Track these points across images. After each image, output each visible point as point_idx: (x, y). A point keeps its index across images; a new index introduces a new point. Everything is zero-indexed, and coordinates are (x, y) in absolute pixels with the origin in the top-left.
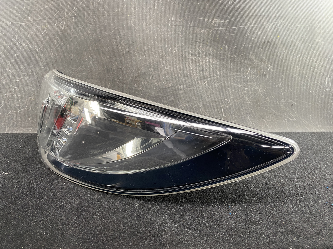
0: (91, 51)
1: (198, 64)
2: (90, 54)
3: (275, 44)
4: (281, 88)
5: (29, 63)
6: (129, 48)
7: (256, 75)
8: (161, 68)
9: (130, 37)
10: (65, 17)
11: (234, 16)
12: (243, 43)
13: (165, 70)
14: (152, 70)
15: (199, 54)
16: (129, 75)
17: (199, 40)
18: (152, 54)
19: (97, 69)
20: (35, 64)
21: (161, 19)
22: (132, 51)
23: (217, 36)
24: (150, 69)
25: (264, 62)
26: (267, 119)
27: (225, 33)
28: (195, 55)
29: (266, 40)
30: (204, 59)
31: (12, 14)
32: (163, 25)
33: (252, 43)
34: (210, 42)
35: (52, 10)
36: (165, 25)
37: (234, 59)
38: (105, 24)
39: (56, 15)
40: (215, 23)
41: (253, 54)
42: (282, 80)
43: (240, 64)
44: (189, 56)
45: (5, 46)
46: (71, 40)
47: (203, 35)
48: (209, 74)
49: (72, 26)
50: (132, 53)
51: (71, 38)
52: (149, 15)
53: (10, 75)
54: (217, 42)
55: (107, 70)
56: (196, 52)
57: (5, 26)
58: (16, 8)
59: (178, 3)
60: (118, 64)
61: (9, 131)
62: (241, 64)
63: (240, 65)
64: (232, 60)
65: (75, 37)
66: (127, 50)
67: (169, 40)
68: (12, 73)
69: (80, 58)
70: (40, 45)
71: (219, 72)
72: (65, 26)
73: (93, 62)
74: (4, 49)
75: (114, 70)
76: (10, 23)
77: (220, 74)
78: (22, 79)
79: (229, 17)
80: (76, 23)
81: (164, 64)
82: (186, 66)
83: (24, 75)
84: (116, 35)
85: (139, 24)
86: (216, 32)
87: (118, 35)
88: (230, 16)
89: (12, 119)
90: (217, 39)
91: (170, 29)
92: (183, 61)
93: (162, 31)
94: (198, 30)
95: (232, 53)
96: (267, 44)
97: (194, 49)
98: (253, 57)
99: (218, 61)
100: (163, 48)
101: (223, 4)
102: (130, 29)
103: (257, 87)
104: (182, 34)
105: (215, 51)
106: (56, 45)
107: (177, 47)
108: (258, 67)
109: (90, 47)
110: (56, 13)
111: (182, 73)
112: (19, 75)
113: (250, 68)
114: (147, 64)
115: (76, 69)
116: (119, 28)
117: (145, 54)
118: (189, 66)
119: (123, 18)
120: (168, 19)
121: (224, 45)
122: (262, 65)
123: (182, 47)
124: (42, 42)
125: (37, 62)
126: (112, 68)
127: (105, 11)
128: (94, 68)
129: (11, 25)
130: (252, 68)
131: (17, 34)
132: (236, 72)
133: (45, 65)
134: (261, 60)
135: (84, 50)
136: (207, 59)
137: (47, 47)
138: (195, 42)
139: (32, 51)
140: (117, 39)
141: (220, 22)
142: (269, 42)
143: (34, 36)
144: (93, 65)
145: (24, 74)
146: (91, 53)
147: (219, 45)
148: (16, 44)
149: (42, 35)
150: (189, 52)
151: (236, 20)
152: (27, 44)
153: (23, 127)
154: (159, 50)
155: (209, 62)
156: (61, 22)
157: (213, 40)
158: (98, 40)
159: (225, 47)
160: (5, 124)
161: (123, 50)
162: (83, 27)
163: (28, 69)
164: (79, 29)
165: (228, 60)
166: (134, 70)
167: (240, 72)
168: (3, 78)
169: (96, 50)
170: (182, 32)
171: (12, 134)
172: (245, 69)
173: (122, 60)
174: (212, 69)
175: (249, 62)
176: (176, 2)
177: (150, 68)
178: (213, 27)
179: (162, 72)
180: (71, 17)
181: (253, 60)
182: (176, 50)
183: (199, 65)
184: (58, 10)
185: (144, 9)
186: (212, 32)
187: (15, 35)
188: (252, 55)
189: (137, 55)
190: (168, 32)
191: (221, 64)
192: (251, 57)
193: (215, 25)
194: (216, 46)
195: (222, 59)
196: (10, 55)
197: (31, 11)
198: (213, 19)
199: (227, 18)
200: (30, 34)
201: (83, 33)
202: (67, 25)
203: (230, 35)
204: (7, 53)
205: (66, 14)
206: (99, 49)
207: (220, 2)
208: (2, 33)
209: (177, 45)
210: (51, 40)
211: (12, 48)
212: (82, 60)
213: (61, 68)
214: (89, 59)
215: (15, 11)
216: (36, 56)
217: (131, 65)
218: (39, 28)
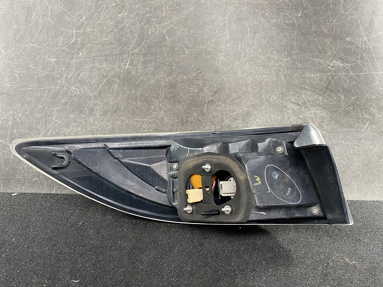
0: (163, 98)
1: (300, 116)
2: (162, 102)
5: (81, 112)
6: (212, 96)
8: (251, 119)
9: (216, 82)
10: (130, 53)
11: (362, 58)
12: (367, 93)
14: (240, 122)
16: (210, 127)
17: (306, 87)
18: (241, 102)
19: (170, 120)
20: (89, 113)
22: (216, 100)
23: (333, 82)
24: (237, 121)
26: (376, 184)
27: (344, 80)
28: (298, 105)
30: (310, 110)
31: (57, 49)
32: (261, 65)
33: (379, 94)
34: (321, 90)
35: (112, 44)
36: (264, 66)
37: (349, 112)
38: (184, 65)
39: (117, 51)
40: (332, 67)
41: (376, 107)
43: (356, 118)
44: (290, 106)
45: (49, 90)
46: (137, 83)
47: (314, 80)
49: (139, 66)
50: (216, 102)
51: (137, 81)
52: (245, 52)
53: (57, 125)
54: (332, 91)
55: (183, 122)
56: (301, 101)
57: (48, 63)
58: (63, 41)
59: (287, 37)
60: (197, 115)
63: (356, 120)
64: (347, 113)
65: (141, 81)
66: (210, 98)
67: (267, 86)
68: (59, 124)
69: (148, 107)
70: (96, 88)
71: (327, 126)
72: (129, 65)
73: (165, 111)
74: (48, 94)
75: (191, 122)
76: (55, 59)
77: (328, 129)
79: (354, 60)
80: (145, 63)
81: (255, 115)
82: (284, 118)
83: (75, 126)
84: (197, 79)
85: (230, 65)
86: (333, 78)
87: (201, 80)
90: (332, 87)
91: (269, 71)
92: (282, 111)
93: (259, 74)
94: (308, 75)
95: (348, 106)
97: (298, 97)
98: (375, 110)
99: (327, 114)
100: (257, 95)
101: (351, 43)
102: (216, 71)
103: (372, 147)
104: (285, 78)
105: (326, 101)
106: (117, 89)
107: (276, 95)
108: (379, 123)
109: (162, 94)
110: (116, 48)
112: (68, 126)
113: (368, 124)
114: (234, 115)
115: (142, 120)
116: (203, 70)
117: (233, 102)
118: (288, 118)
119: (209, 57)
120: (269, 58)
121: (339, 95)
123: (282, 94)
124: (98, 85)
125: (92, 110)
126: (189, 119)
127: (186, 48)
128: (165, 119)
129: (56, 62)
130: (371, 124)
131: (65, 75)
132: (349, 128)
133: (102, 115)
135: (154, 97)
136: (313, 110)
137: (105, 91)
138: (301, 88)
139: (84, 96)
140: (199, 85)
141: (341, 65)
143: (88, 77)
144: (165, 115)
145: (74, 124)
146: (164, 101)
147: (333, 95)
148: (63, 87)
149: (98, 76)
150: (291, 101)
151: (363, 65)
152: (78, 88)
154: (252, 98)
155: (315, 114)
156: (123, 60)
157: (326, 88)
158: (173, 86)
159: (340, 97)
161: (205, 99)
162: (154, 68)
163: (80, 118)
164: (148, 70)
165: (340, 113)
166: (216, 123)
167: (353, 128)
168: (48, 129)
169: (171, 97)
170: (285, 75)
172: (361, 125)
173: (203, 110)
174: (319, 122)
175: (368, 116)
176: (284, 36)
177: (237, 119)
178: (330, 71)
180: (138, 54)
181: (374, 115)
182: (273, 98)
183: (302, 117)
184: (120, 45)
185: (238, 44)
186: (327, 77)
187: (62, 75)
188: (374, 108)
189: (223, 105)
190: (268, 74)
191: (331, 117)
192: (372, 110)
193: (333, 69)
194: (329, 95)
195: (334, 111)
196: (56, 100)
197: (83, 45)
198: (332, 61)
199: (351, 61)
200: (81, 75)
201: (154, 75)
202: (131, 64)
203: (350, 82)
204: (51, 99)
205: (132, 51)
206: (174, 97)
207: (347, 39)
208: (43, 73)
209: (277, 91)
210: (110, 83)
211: (58, 93)
212: (151, 109)
213: (124, 118)
214: (161, 108)
215: (60, 44)
216: (91, 103)
217: (213, 116)
218: (94, 67)
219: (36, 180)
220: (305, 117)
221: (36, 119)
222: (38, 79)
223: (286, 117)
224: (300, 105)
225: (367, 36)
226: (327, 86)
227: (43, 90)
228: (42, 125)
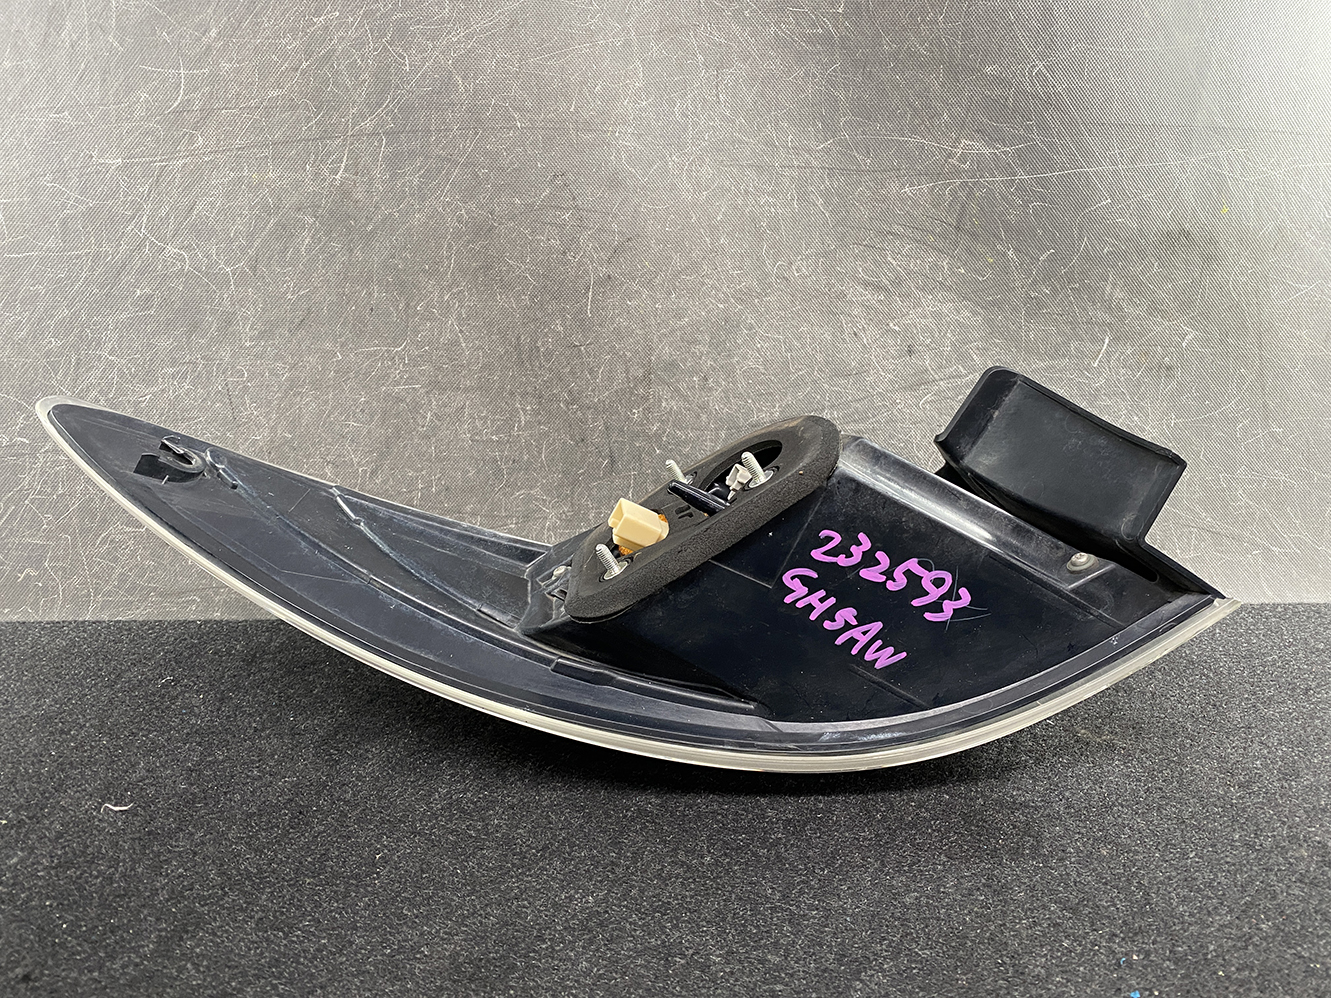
0: (453, 274)
1: (891, 325)
2: (450, 287)
3: (1212, 241)
4: (1235, 421)
5: (194, 327)
6: (609, 262)
7: (1130, 367)
8: (739, 341)
9: (615, 216)
10: (350, 133)
11: (1043, 127)
12: (1081, 238)
13: (758, 350)
14: (705, 350)
15: (898, 282)
16: (610, 371)
17: (896, 228)
18: (703, 284)
19: (478, 349)
20: (218, 330)
21: (740, 142)
22: (623, 274)
23: (974, 208)
24: (697, 349)
25: (1164, 314)
26: (1178, 551)
27: (1004, 198)
28: (878, 288)
29: (1173, 227)
30: (918, 304)
31: (127, 126)
32: (749, 166)
33: (1117, 237)
34: (943, 236)
35: (294, 107)
36: (760, 169)
37: (1040, 304)
38: (513, 163)
39: (310, 128)
40: (963, 159)
41: (1120, 283)
42: (1239, 388)
43: (1066, 323)
44: (857, 293)
45: (97, 256)
46: (369, 228)
47: (916, 204)
48: (940, 367)
49: (376, 173)
50: (622, 284)
51: (369, 219)
52: (695, 124)
53: (114, 375)
54: (974, 236)
55: (520, 354)
56: (885, 275)
57: (98, 172)
58: (147, 101)
59: (814, 75)
60: (565, 328)
61: (102, 609)
62: (1071, 323)
63: (1067, 329)
64: (1035, 308)
65: (384, 220)
66: (603, 271)
67: (776, 229)
68: (119, 370)
69: (407, 305)
70: (243, 250)
71: (982, 355)
72: (345, 170)
73: (459, 318)
74: (92, 270)
75: (549, 354)
76: (120, 160)
78: (163, 390)
79: (1022, 132)
80: (394, 162)
81: (751, 327)
82: (842, 332)
83: (173, 377)
84: (557, 207)
85: (654, 162)
86: (970, 194)
87: (568, 209)
88: (1029, 129)
89: (115, 560)
90: (973, 223)
91: (776, 185)
92: (831, 312)
93: (746, 192)
94: (893, 187)
95: (1035, 282)
96: (1177, 240)
97: (875, 261)
98: (1119, 294)
99: (975, 313)
100: (748, 262)
101: (1000, 81)
102: (614, 182)
104: (827, 203)
105: (963, 271)
106: (309, 250)
107: (807, 257)
108: (1141, 335)
109: (449, 258)
110: (309, 119)
111: (827, 363)
112: (149, 378)
113: (1107, 341)
114: (682, 328)
115: (388, 351)
116: (572, 177)
117: (677, 284)
118: (855, 334)
119: (589, 137)
120: (769, 143)
121: (999, 247)
122: (1158, 326)
123: (826, 255)
124: (251, 237)
125: (228, 321)
126: (539, 344)
127: (515, 109)
128: (464, 345)
129: (123, 167)
130: (1115, 339)
131: (147, 207)
132: (1052, 358)
133: (262, 335)
134: (1154, 308)
135: (424, 271)
136: (930, 304)
137: (271, 257)
138: (880, 232)
139: (207, 275)
140: (562, 226)
141: (987, 151)
142: (1187, 235)
143: (218, 213)
144: (461, 331)
145: (171, 370)
146: (457, 284)
147: (981, 248)
148: (140, 246)
149: (252, 208)
150: (855, 278)
151: (1051, 146)
152: (188, 248)
153: (160, 595)
154: (733, 269)
155: (937, 315)
156: (329, 154)
157: (957, 228)
158: (481, 230)
159: (1004, 255)
160: (86, 583)
161: (586, 272)
162: (420, 177)
163: (190, 349)
164: (404, 184)
165: (1016, 309)
166: (628, 354)
167: (1064, 356)
169: (477, 270)
170: (826, 195)
171: (116, 622)
172: (1088, 344)
173: (582, 311)
174: (953, 344)
175: (1102, 315)
176: (807, 74)
177: (696, 342)
178: (957, 172)
179: (745, 358)
180: (375, 134)
181: (1121, 309)
182: (801, 269)
183: (897, 328)
184: (319, 109)
185: (672, 103)
186: (953, 193)
187: (138, 210)
188: (1114, 285)
189: (645, 293)
190: (772, 194)
191: (989, 322)
192: (1111, 295)
193: (966, 166)
194: (969, 251)
195: (994, 303)
196: (115, 292)
197: (207, 113)
198: (957, 140)
199: (1013, 137)
200: (199, 207)
201: (423, 199)
202: (354, 168)
203: (1026, 204)
204: (101, 287)
205: (354, 125)
206: (488, 267)
207: (988, 70)
208: (82, 202)
209: (808, 246)
210: (285, 231)
211: (124, 265)
212: (416, 313)
213: (328, 346)
214: (446, 309)
215: (139, 112)
216: (226, 295)
217: (617, 331)
218: (240, 180)
219: (28, 576)
220: (906, 328)
221: (47, 355)
222: (64, 222)
223: (848, 330)
224: (886, 290)
225: (1042, 57)
226: (959, 221)
227: (78, 257)
228: (66, 375)
